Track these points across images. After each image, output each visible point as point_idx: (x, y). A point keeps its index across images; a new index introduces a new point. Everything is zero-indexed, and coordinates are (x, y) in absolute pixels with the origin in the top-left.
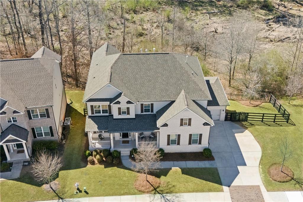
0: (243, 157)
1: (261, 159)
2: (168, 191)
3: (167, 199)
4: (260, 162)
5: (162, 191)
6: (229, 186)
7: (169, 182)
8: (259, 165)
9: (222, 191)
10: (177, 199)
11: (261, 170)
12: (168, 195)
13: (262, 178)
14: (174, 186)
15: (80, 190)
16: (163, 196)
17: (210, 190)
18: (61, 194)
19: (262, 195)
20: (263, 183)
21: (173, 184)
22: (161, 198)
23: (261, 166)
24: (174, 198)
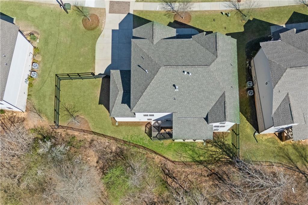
0: (112, 38)
1: (99, 35)
2: (169, 12)
3: (170, 6)
4: (101, 33)
5: (173, 12)
6: (129, 13)
7: (168, 18)
8: (102, 31)
9: (134, 11)
10: (164, 6)
11: (103, 26)
12: (169, 10)
13: (105, 19)
14: (165, 15)
15: (226, 16)
16: (173, 8)
17: (142, 11)
18: (238, 12)
19: (110, 6)
20: (106, 15)
21: (165, 17)
22: (174, 7)
23: (102, 29)
24: (166, 7)
